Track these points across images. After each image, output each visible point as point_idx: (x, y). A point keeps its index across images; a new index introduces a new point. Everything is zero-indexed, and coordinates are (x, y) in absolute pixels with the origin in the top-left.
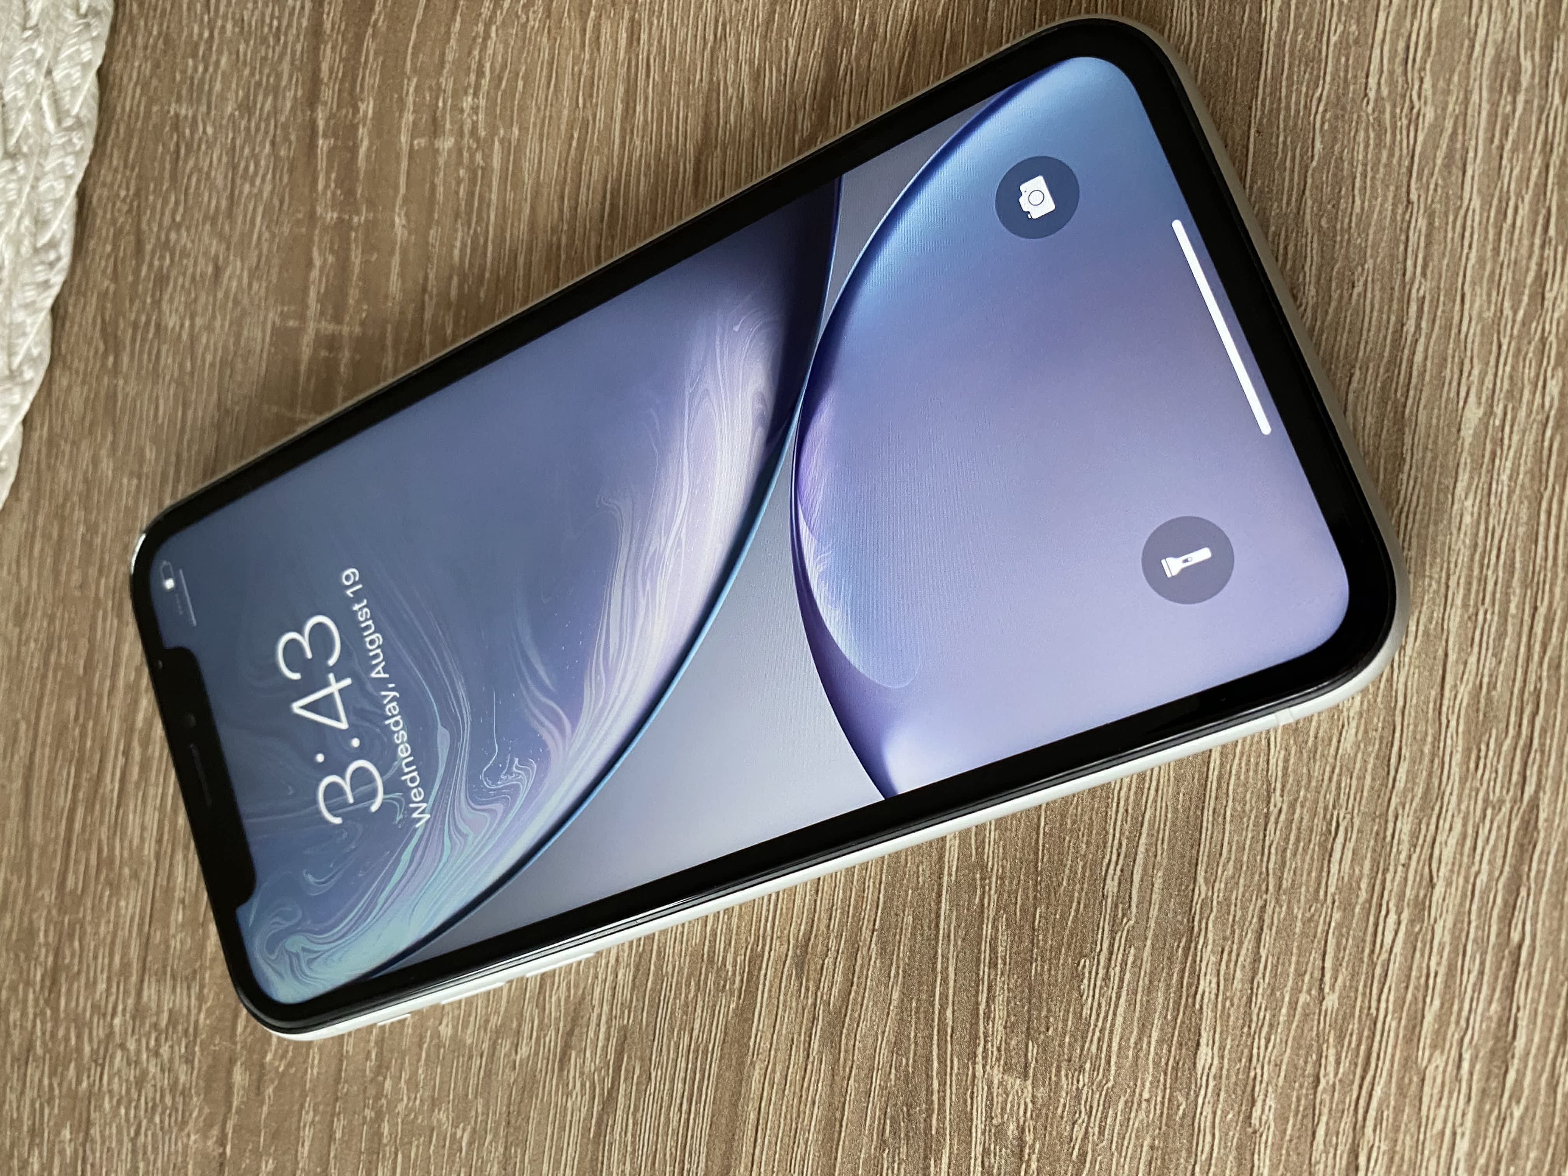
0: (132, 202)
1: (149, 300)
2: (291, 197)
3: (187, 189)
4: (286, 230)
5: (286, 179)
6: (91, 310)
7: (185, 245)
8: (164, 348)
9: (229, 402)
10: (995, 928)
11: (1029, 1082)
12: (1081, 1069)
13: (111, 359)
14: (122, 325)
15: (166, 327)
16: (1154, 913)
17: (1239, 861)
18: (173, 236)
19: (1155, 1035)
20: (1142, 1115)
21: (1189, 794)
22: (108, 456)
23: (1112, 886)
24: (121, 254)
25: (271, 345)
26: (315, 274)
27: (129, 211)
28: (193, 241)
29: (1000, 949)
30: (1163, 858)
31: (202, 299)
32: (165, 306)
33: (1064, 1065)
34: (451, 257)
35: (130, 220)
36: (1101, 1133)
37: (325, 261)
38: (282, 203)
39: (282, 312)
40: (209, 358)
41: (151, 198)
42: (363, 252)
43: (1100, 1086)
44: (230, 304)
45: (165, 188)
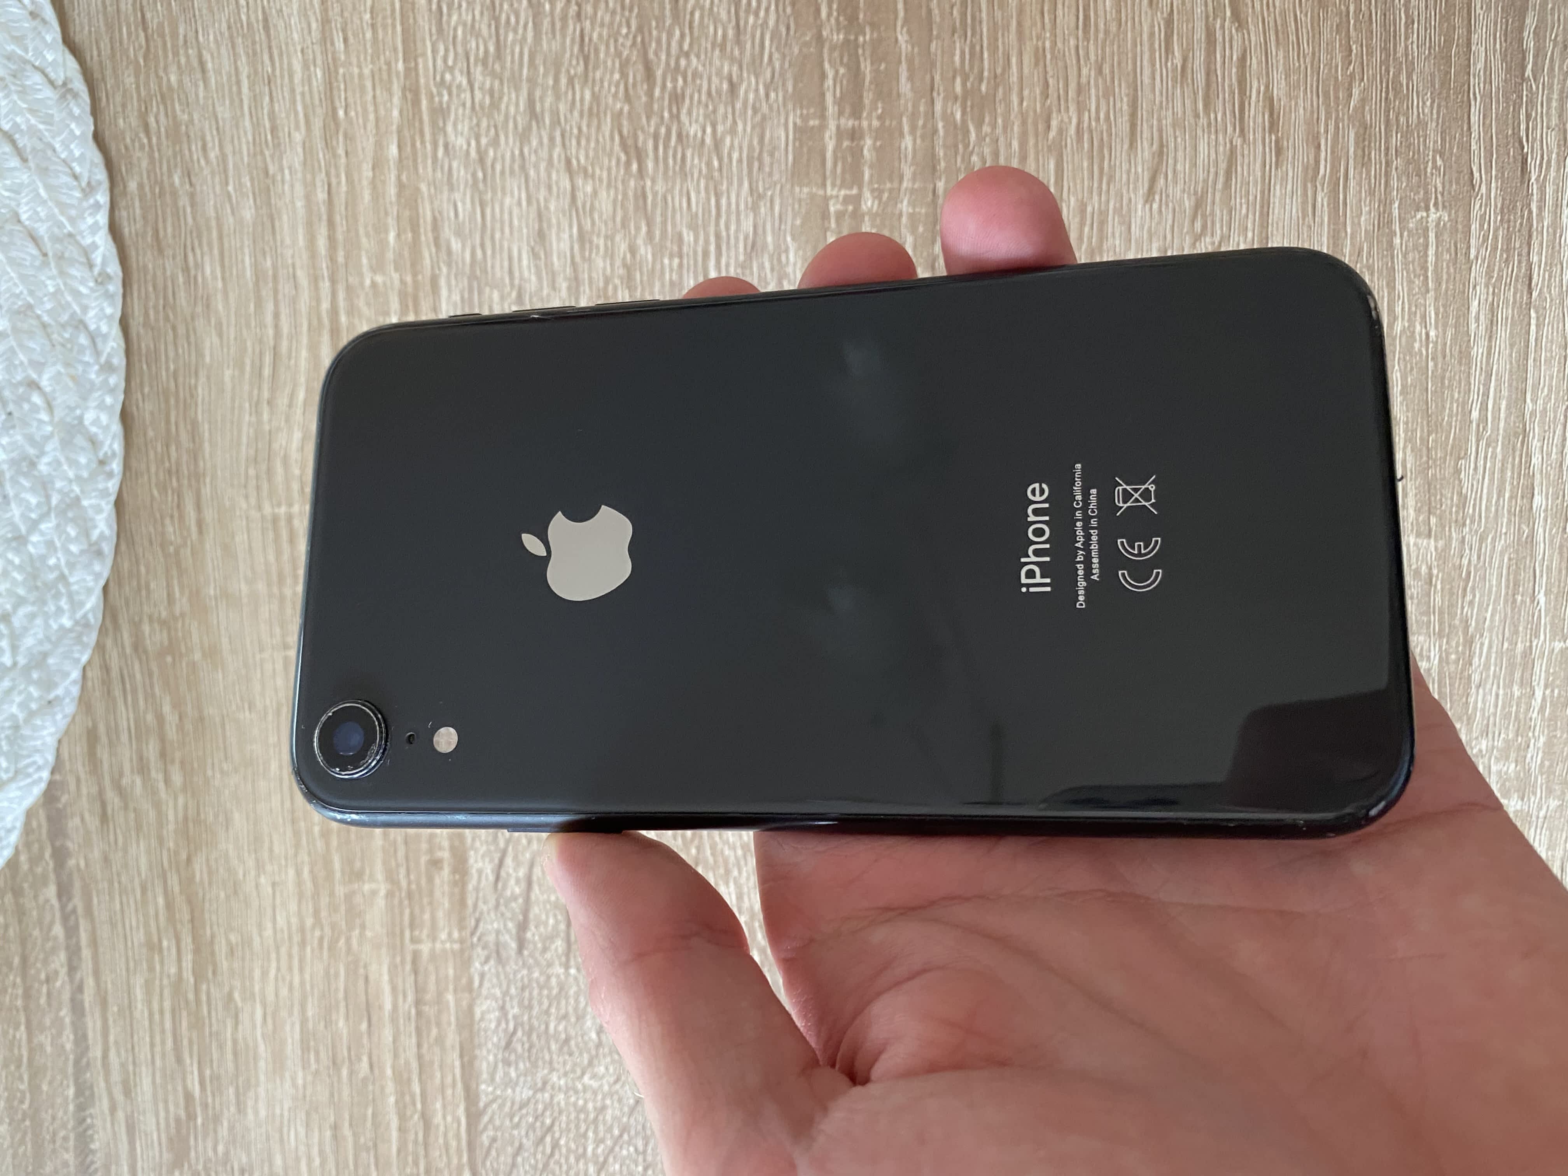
0: (635, 37)
1: (666, 115)
2: (797, 24)
3: (691, 23)
4: (796, 50)
5: (789, 10)
6: (607, 128)
7: (696, 68)
8: (689, 154)
9: (761, 190)
10: (1405, 453)
11: (1432, 541)
12: (1464, 525)
13: (635, 167)
14: (641, 138)
15: (688, 135)
16: (1502, 425)
17: (1550, 386)
18: (683, 62)
19: (1507, 495)
20: (1503, 542)
21: (1519, 352)
22: (645, 244)
23: (1475, 415)
24: (631, 80)
25: (795, 139)
26: (829, 82)
27: (634, 44)
28: (704, 65)
29: (1409, 466)
30: (1505, 393)
31: (721, 110)
32: (684, 117)
33: (1453, 525)
34: (953, 62)
35: (635, 53)
36: (1479, 558)
37: (837, 72)
38: (788, 29)
39: (801, 115)
40: (735, 156)
41: (655, 33)
42: (872, 64)
43: (1476, 531)
44: (750, 112)
45: (667, 24)
